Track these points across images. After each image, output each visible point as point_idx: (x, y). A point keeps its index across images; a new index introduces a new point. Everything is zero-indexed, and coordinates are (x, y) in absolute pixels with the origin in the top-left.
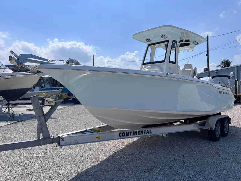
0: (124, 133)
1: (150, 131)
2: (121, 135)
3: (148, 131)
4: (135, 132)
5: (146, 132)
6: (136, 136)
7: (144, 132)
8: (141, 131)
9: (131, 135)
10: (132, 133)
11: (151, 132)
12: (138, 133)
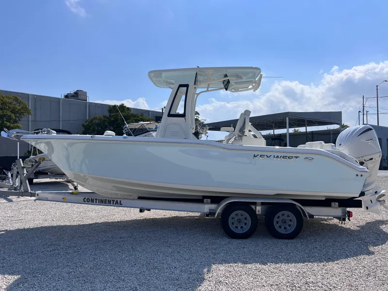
0: (89, 199)
1: (120, 201)
2: (85, 200)
3: (117, 201)
4: (101, 200)
5: (115, 202)
6: (102, 204)
7: (112, 202)
8: (108, 200)
9: (96, 202)
10: (98, 201)
11: (121, 203)
12: (105, 201)
